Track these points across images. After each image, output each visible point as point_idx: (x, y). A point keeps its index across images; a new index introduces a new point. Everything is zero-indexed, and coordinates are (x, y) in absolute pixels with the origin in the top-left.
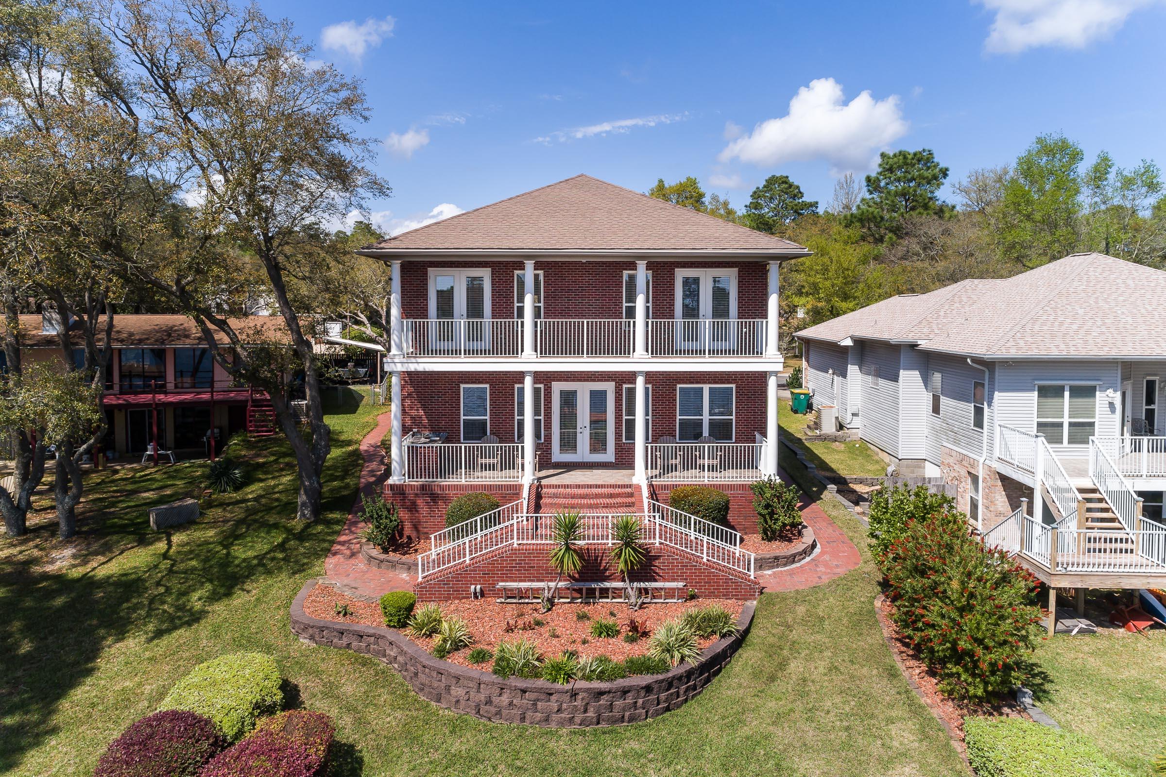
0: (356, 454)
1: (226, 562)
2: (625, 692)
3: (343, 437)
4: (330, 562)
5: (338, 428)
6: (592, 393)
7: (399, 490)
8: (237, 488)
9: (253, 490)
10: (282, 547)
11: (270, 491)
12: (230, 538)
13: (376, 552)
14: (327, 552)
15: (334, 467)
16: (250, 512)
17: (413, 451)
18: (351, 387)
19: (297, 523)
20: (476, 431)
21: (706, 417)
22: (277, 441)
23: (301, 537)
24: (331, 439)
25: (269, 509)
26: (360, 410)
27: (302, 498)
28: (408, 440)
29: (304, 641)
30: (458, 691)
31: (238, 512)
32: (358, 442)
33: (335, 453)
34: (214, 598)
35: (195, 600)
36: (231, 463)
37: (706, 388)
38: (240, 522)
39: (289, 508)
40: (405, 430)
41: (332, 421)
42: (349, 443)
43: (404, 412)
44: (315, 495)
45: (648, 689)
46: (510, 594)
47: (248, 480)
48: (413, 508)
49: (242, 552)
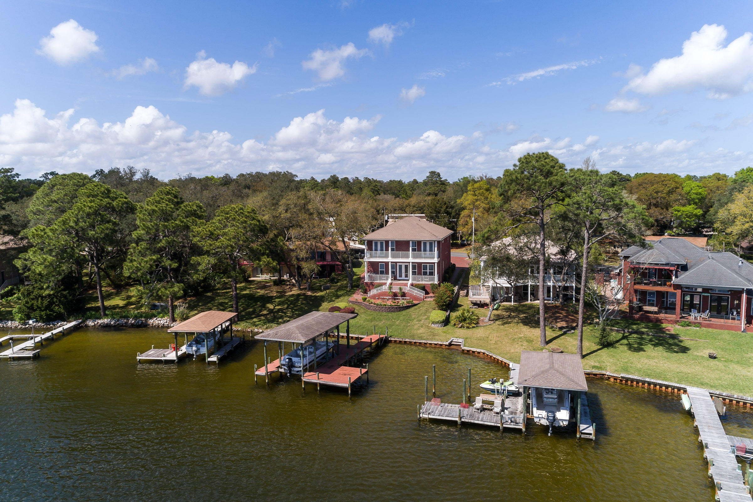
0: (360, 277)
1: (337, 294)
2: (393, 308)
3: (357, 274)
4: (354, 295)
5: (356, 272)
6: (405, 265)
7: (366, 283)
8: (336, 283)
9: (339, 284)
10: (346, 293)
11: (342, 284)
12: (337, 291)
13: (362, 294)
14: (354, 294)
15: (355, 280)
16: (339, 287)
17: (369, 276)
18: (360, 260)
19: (348, 289)
20: (382, 273)
21: (428, 271)
22: (342, 274)
23: (349, 291)
24: (354, 274)
25: (343, 287)
26: (362, 267)
27: (349, 285)
28: (369, 274)
29: (351, 304)
30: (371, 308)
31: (337, 288)
32: (360, 275)
33: (355, 277)
34: (336, 299)
35: (333, 299)
36: (334, 279)
37: (428, 265)
38: (338, 289)
39: (347, 287)
40: (368, 272)
41: (355, 270)
42: (358, 275)
43: (368, 268)
44: (351, 284)
45: (396, 308)
46: (382, 299)
47: (338, 282)
48: (369, 287)
49: (339, 293)
